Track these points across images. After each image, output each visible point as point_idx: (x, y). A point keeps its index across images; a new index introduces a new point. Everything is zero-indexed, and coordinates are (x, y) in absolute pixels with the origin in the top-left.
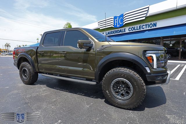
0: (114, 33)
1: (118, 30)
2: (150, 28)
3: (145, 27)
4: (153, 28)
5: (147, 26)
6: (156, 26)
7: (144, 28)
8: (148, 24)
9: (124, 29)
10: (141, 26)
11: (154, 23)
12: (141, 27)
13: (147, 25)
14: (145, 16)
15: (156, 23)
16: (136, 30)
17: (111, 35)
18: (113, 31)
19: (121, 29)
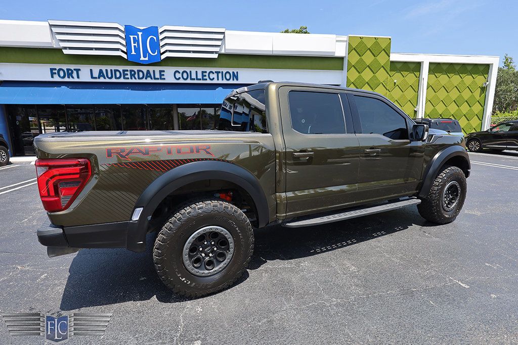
0: (124, 78)
1: (139, 71)
2: (225, 82)
3: (215, 76)
4: (231, 82)
5: (220, 75)
6: (237, 80)
7: (214, 78)
8: (222, 72)
9: (161, 72)
10: (206, 72)
11: (233, 72)
12: (207, 74)
13: (220, 72)
14: (216, 52)
15: (237, 72)
16: (194, 79)
17: (114, 80)
18: (121, 68)
19: (151, 69)
